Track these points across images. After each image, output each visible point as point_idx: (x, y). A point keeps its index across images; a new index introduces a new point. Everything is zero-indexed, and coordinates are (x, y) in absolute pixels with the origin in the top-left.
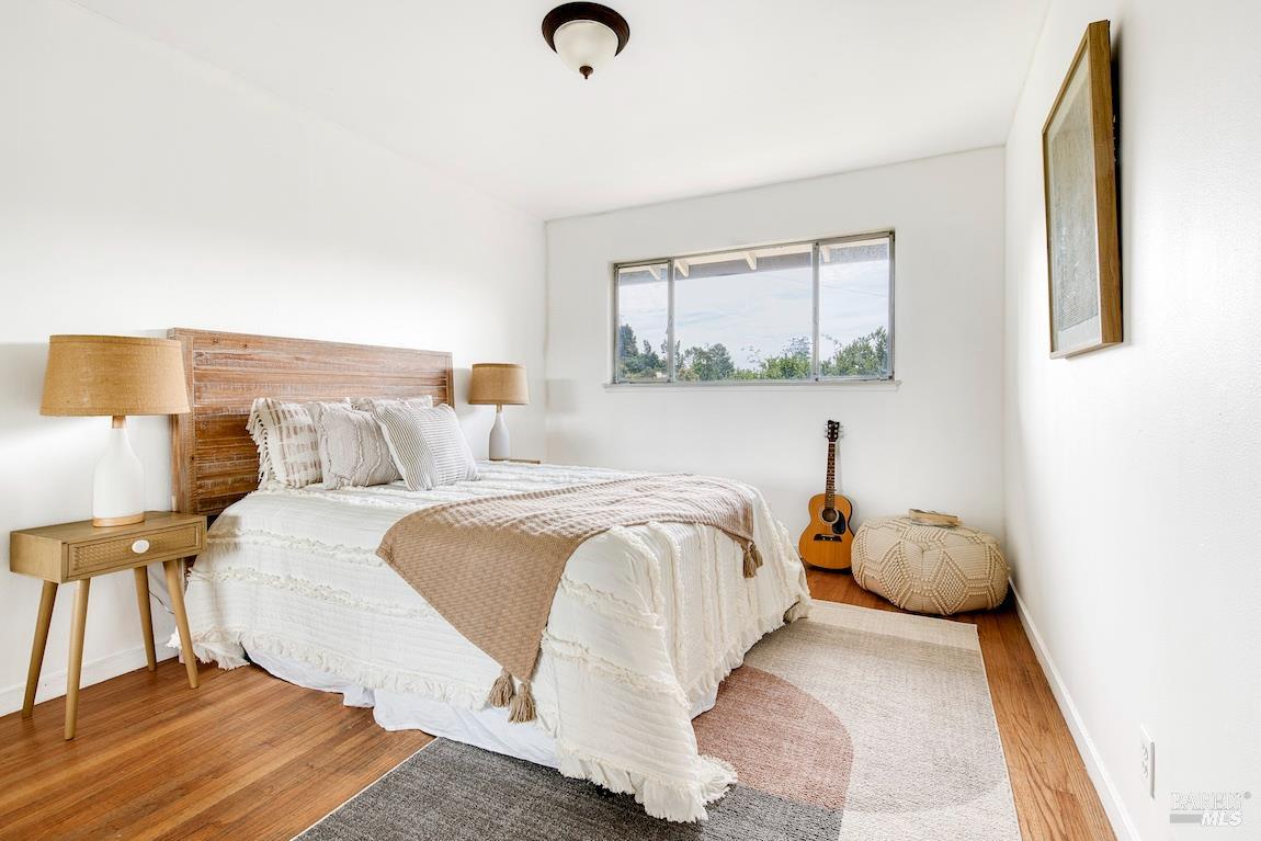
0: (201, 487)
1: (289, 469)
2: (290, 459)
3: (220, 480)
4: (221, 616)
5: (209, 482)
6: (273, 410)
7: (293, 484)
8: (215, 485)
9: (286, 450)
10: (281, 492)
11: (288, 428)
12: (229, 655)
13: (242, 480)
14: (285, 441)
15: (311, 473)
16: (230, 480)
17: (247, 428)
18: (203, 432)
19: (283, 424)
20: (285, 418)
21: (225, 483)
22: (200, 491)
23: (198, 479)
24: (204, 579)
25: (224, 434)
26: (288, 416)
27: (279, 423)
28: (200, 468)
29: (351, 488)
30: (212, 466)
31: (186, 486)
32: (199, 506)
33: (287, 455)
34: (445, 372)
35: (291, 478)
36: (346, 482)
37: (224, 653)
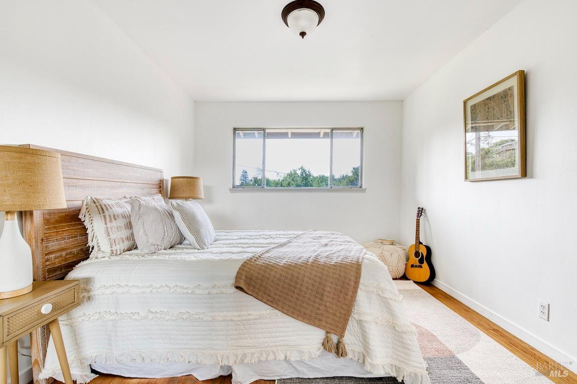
0: (47, 260)
1: (112, 243)
2: (113, 236)
3: (58, 254)
4: (79, 348)
5: (52, 256)
6: (98, 204)
7: (115, 252)
8: (56, 258)
9: (110, 230)
10: (106, 259)
11: (110, 216)
12: (84, 374)
13: (70, 253)
14: (109, 225)
15: (127, 244)
16: (64, 253)
17: (80, 217)
18: (48, 220)
19: (106, 213)
20: (107, 209)
21: (61, 256)
22: (47, 263)
23: (46, 254)
24: (66, 325)
25: (60, 222)
26: (109, 208)
27: (103, 212)
28: (47, 247)
29: (163, 251)
30: (54, 245)
31: (39, 261)
32: (47, 274)
33: (111, 233)
34: (161, 181)
35: (114, 248)
36: (160, 248)
37: (80, 374)
